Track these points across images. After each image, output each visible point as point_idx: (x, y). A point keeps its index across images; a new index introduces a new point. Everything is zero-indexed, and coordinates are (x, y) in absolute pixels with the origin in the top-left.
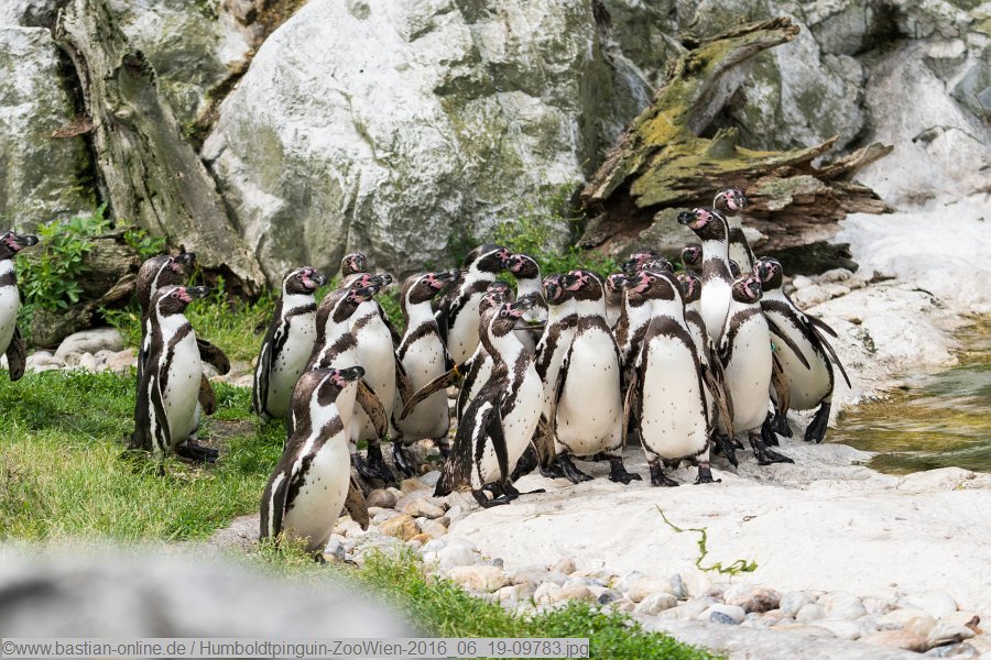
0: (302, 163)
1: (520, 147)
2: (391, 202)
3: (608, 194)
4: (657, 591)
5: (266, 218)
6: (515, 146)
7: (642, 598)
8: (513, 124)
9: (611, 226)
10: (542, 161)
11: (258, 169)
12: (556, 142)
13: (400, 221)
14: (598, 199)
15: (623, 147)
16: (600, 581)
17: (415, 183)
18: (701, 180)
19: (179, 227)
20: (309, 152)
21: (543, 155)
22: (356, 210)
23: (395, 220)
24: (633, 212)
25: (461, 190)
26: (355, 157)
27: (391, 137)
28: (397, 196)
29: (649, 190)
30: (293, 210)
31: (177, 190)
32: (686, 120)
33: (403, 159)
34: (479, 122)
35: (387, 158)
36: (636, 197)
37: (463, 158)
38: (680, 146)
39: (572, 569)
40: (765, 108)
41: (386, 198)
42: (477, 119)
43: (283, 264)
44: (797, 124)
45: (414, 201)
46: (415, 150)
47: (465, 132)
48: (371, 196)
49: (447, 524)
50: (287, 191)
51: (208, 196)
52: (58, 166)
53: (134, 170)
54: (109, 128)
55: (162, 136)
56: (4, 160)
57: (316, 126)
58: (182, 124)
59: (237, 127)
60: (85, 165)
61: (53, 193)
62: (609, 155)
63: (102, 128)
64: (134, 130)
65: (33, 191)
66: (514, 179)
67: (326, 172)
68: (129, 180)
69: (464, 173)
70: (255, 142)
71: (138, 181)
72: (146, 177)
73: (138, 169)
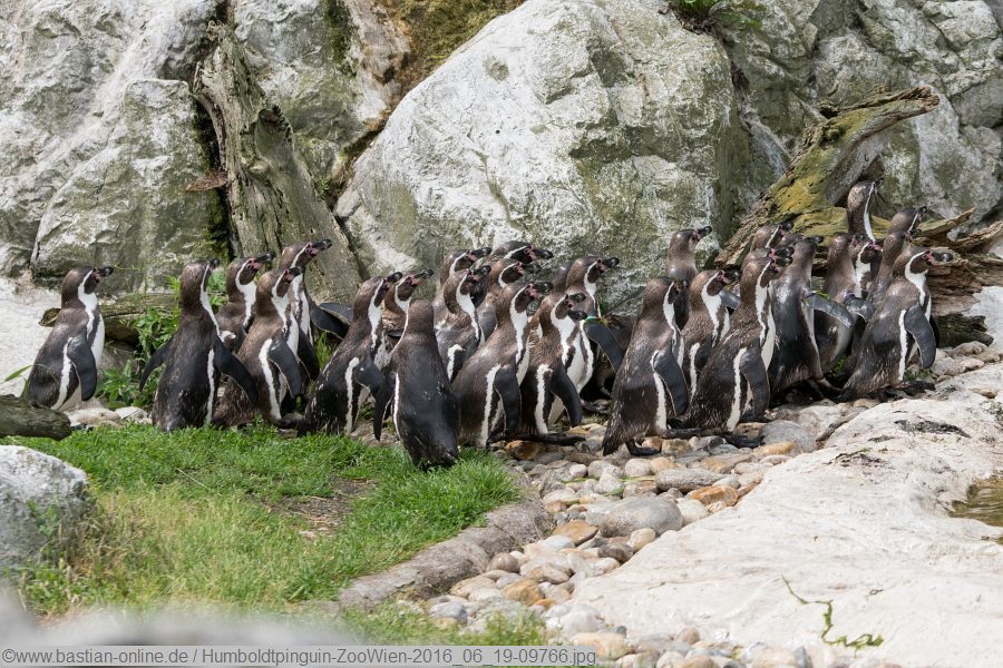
0: (436, 222)
1: (654, 212)
4: (780, 661)
6: (650, 210)
8: (648, 188)
10: (677, 226)
11: (392, 227)
12: (691, 207)
15: (758, 214)
16: (723, 651)
17: (548, 245)
19: (310, 283)
20: (443, 211)
21: (677, 220)
26: (489, 219)
27: (525, 198)
32: (822, 189)
33: (537, 222)
34: (614, 186)
35: (520, 219)
37: (598, 221)
38: (815, 215)
39: (695, 639)
40: (902, 178)
42: (611, 185)
44: (934, 195)
45: (547, 264)
46: (549, 212)
47: (600, 196)
49: (571, 590)
50: (418, 249)
51: (341, 254)
52: (192, 219)
53: (267, 226)
54: (244, 183)
55: (296, 193)
56: (138, 212)
57: (451, 186)
58: (316, 181)
59: (372, 184)
60: (218, 219)
61: (186, 247)
62: (744, 222)
63: (236, 183)
64: (269, 184)
65: (166, 244)
66: (648, 244)
67: (459, 231)
68: (262, 236)
69: (598, 237)
70: (389, 200)
71: (271, 237)
72: (279, 233)
73: (271, 224)
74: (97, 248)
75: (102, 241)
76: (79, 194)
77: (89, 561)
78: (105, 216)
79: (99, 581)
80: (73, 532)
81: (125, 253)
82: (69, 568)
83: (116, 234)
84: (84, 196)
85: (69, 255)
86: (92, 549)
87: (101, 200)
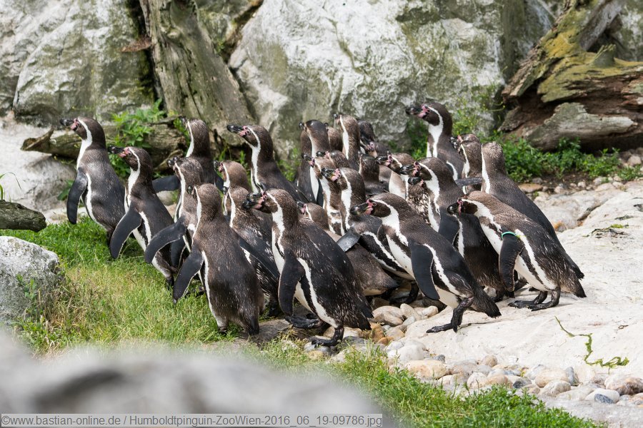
0: (301, 70)
1: (458, 59)
2: (365, 98)
3: (521, 93)
4: (556, 379)
5: (275, 110)
6: (454, 58)
7: (545, 384)
8: (453, 42)
9: (523, 116)
10: (474, 69)
11: (270, 75)
12: (484, 55)
13: (372, 112)
14: (514, 97)
15: (532, 59)
16: (515, 372)
17: (382, 85)
18: (589, 83)
19: (213, 116)
20: (306, 62)
21: (474, 65)
22: (340, 104)
23: (368, 112)
24: (539, 106)
25: (415, 90)
26: (339, 67)
27: (365, 52)
28: (369, 94)
29: (551, 90)
30: (295, 104)
31: (212, 89)
32: (578, 39)
33: (374, 68)
34: (429, 41)
35: (362, 67)
36: (542, 95)
37: (417, 67)
38: (574, 58)
39: (494, 363)
40: (636, 31)
41: (361, 95)
42: (427, 39)
43: (287, 143)
45: (382, 98)
46: (382, 61)
47: (418, 48)
48: (350, 94)
49: (404, 330)
50: (290, 90)
51: (234, 94)
52: (127, 72)
53: (181, 75)
54: (163, 45)
55: (201, 51)
56: (88, 68)
57: (312, 44)
58: (215, 42)
59: (255, 44)
60: (146, 72)
61: (124, 92)
62: (522, 65)
63: (157, 46)
64: (181, 46)
65: (109, 90)
66: (453, 82)
67: (318, 77)
68: (177, 83)
69: (418, 78)
70: (268, 56)
71: (183, 83)
72: (189, 80)
73: (183, 75)
74: (60, 94)
75: (63, 89)
76: (46, 56)
77: (61, 317)
78: (65, 71)
79: (68, 331)
80: (49, 296)
81: (80, 98)
82: (47, 322)
83: (73, 84)
84: (50, 57)
85: (40, 99)
86: (62, 308)
87: (62, 60)
